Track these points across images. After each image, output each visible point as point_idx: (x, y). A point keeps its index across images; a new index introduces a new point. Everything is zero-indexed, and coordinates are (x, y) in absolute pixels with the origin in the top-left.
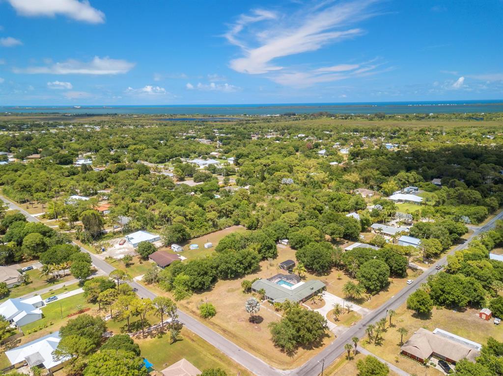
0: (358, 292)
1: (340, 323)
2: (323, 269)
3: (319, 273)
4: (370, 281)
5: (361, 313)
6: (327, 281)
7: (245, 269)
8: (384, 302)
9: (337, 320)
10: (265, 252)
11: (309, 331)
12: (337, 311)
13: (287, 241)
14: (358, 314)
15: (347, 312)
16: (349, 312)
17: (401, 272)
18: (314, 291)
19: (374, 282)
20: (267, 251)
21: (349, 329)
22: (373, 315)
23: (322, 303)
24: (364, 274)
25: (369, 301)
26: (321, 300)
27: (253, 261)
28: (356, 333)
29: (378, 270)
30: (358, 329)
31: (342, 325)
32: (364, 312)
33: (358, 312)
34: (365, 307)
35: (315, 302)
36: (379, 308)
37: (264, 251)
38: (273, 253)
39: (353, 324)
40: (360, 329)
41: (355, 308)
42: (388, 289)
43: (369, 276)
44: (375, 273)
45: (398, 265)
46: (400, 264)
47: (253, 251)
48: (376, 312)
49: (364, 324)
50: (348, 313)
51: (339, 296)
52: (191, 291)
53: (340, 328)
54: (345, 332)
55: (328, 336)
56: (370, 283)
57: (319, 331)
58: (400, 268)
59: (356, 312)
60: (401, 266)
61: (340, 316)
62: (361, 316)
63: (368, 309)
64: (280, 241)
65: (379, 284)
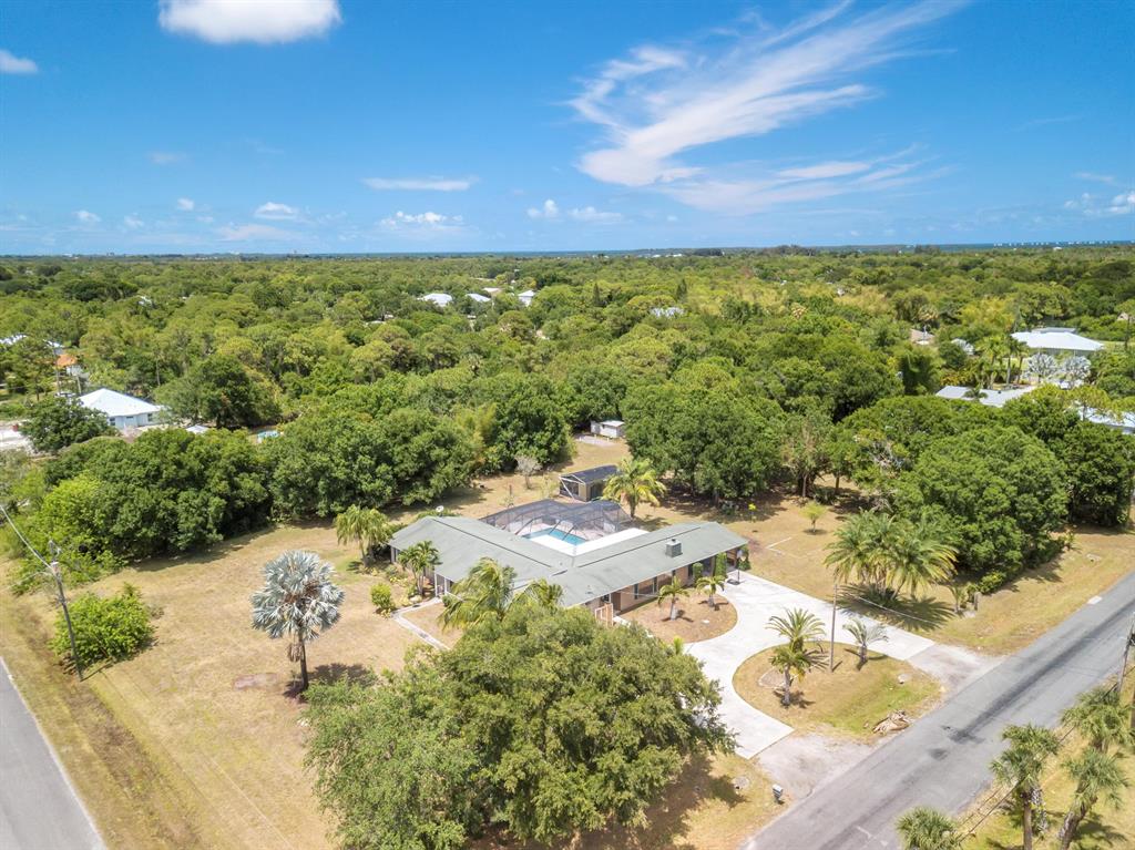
0: (911, 558)
1: (812, 717)
2: (740, 486)
3: (723, 512)
4: (972, 520)
5: (934, 669)
6: (756, 536)
7: (404, 484)
8: (1055, 622)
9: (791, 700)
10: (514, 440)
11: (579, 748)
12: (797, 655)
13: (617, 423)
14: (918, 676)
15: (854, 660)
16: (863, 661)
17: (1111, 499)
18: (681, 562)
19: (996, 524)
20: (520, 435)
21: (865, 752)
22: (1012, 681)
23: (721, 615)
24: (939, 486)
25: (969, 615)
26: (717, 607)
27: (438, 452)
28: (911, 782)
29: (1014, 468)
30: (925, 759)
31: (826, 727)
32: (950, 662)
33: (916, 665)
34: (950, 642)
35: (681, 614)
36: (1034, 648)
37: (508, 434)
38: (548, 447)
39: (889, 725)
40: (939, 754)
41: (899, 643)
42: (1057, 571)
43: (965, 494)
44: (999, 480)
45: (1101, 468)
46: (1108, 460)
47: (465, 431)
48: (1021, 667)
49: (961, 725)
50: (859, 667)
51: (812, 590)
52: (107, 556)
53: (814, 746)
54: (838, 772)
55: (725, 791)
56: (973, 528)
57: (650, 754)
58: (1109, 480)
59: (906, 666)
60: (1114, 471)
61: (811, 682)
62: (934, 686)
63: (973, 648)
64: (593, 427)
65: (1018, 536)
